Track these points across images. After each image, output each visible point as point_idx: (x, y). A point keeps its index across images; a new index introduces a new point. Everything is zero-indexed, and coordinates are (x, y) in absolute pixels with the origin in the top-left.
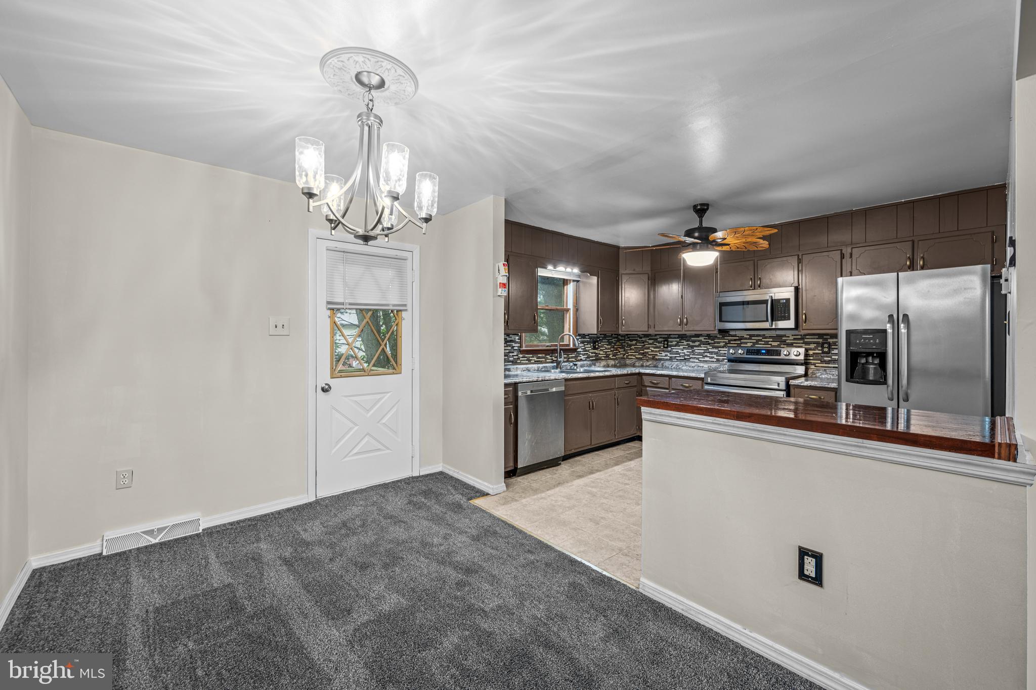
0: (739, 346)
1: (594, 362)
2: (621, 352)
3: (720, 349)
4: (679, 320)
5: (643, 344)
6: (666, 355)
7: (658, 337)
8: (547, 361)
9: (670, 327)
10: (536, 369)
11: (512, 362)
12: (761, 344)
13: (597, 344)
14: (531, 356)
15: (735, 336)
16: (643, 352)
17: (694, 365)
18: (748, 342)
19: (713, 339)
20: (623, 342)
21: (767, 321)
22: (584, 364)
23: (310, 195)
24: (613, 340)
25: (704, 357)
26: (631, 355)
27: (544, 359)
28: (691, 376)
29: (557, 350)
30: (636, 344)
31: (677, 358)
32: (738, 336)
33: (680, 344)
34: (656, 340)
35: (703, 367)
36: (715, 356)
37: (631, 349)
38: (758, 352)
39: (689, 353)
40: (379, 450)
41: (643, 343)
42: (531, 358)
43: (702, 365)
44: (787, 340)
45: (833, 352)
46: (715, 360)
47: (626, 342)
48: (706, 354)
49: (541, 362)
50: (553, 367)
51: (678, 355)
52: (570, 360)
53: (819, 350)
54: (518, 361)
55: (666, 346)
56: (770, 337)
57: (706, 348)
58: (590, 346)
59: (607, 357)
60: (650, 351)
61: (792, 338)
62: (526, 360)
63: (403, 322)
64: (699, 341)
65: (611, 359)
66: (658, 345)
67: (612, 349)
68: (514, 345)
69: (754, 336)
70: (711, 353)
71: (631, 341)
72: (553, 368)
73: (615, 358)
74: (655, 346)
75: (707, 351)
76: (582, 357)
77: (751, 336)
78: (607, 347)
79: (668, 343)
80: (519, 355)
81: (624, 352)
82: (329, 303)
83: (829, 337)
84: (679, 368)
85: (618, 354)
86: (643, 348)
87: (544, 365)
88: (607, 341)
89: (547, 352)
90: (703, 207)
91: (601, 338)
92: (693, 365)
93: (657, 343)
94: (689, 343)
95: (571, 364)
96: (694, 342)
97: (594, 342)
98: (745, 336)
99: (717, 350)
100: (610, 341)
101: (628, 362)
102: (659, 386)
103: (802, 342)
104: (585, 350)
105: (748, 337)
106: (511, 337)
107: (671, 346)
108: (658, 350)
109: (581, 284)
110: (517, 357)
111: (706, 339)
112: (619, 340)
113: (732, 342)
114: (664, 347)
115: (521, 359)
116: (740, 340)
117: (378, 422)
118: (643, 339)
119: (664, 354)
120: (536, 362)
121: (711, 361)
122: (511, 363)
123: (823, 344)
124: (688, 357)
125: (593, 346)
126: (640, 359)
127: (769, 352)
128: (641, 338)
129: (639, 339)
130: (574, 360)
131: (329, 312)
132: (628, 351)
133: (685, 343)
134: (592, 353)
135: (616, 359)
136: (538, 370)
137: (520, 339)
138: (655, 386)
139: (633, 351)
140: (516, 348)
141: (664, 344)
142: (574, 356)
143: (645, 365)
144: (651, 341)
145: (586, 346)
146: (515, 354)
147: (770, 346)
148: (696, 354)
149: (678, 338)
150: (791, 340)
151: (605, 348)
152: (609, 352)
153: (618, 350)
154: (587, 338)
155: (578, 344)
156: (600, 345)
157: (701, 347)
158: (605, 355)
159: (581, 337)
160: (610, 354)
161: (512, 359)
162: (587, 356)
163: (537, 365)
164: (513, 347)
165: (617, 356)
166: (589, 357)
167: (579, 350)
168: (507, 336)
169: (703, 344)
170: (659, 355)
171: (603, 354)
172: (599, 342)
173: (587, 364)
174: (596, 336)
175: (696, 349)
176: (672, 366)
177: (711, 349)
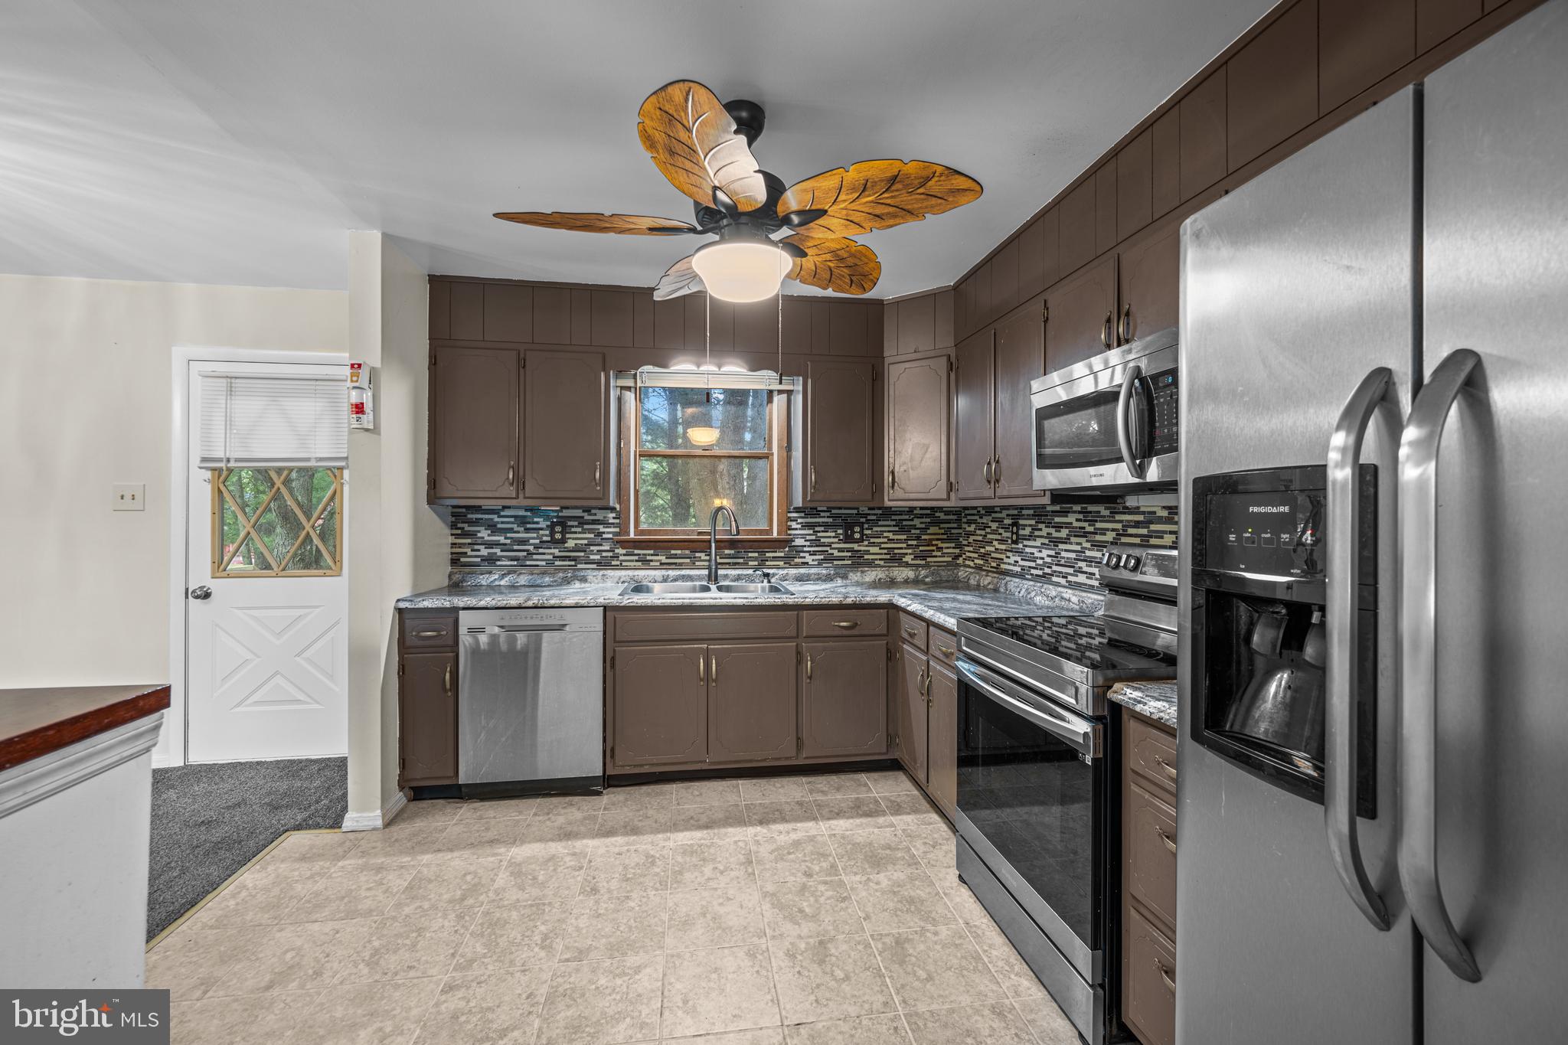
1: (842, 571)
2: (944, 551)
4: (986, 468)
5: (984, 533)
6: (1016, 563)
7: (1003, 514)
8: (697, 563)
9: (979, 487)
10: (661, 579)
11: (598, 563)
13: (857, 529)
14: (652, 552)
15: (1136, 511)
16: (984, 551)
17: (1054, 593)
20: (955, 525)
22: (809, 575)
24: (917, 522)
25: (1076, 572)
26: (968, 559)
27: (688, 560)
30: (974, 533)
31: (1031, 571)
32: (1143, 513)
33: (1036, 533)
34: (1000, 522)
35: (1069, 600)
36: (1096, 571)
37: (969, 544)
39: (1050, 560)
40: (298, 701)
41: (984, 528)
42: (648, 558)
43: (1067, 594)
47: (962, 526)
48: (1079, 564)
49: (679, 566)
50: (702, 576)
51: (1033, 564)
52: (767, 563)
54: (613, 563)
55: (1015, 538)
58: (833, 534)
59: (895, 559)
60: (994, 549)
62: (636, 561)
63: (345, 487)
64: (1067, 526)
65: (907, 565)
66: (1004, 534)
67: (910, 543)
68: (602, 530)
70: (1089, 561)
71: (969, 523)
73: (923, 562)
74: (1000, 537)
75: (1080, 555)
76: (809, 559)
78: (891, 536)
79: (1018, 530)
80: (617, 551)
81: (955, 551)
82: (204, 460)
85: (934, 554)
86: (985, 541)
87: (682, 572)
88: (894, 523)
89: (698, 545)
91: (874, 517)
93: (1002, 532)
94: (1050, 531)
96: (1058, 527)
97: (848, 527)
99: (1100, 554)
100: (905, 523)
101: (962, 573)
102: (915, 641)
104: (816, 543)
106: (595, 514)
107: (1023, 538)
108: (1004, 547)
110: (611, 554)
112: (937, 523)
114: (1013, 542)
115: (621, 558)
117: (298, 655)
118: (984, 520)
119: (1012, 559)
120: (662, 566)
122: (594, 566)
124: (1050, 571)
125: (846, 534)
126: (981, 568)
128: (981, 516)
129: (978, 520)
131: (208, 474)
132: (965, 548)
133: (1045, 531)
134: (840, 550)
135: (927, 566)
137: (620, 517)
138: (911, 639)
139: (971, 549)
140: (610, 536)
141: (1013, 533)
142: (782, 554)
143: (981, 583)
144: (994, 526)
145: (819, 534)
146: (608, 548)
148: (1063, 562)
149: (1033, 516)
151: (886, 540)
152: (901, 548)
153: (933, 545)
154: (824, 517)
155: (796, 529)
156: (867, 532)
157: (1071, 543)
158: (888, 557)
159: (803, 515)
160: (906, 554)
161: (598, 557)
162: (822, 557)
163: (664, 572)
164: (600, 534)
165: (929, 559)
166: (829, 559)
167: (799, 542)
168: (584, 511)
169: (1075, 536)
170: (1006, 560)
171: (881, 554)
172: (866, 526)
173: (818, 574)
174: (855, 512)
175: (1063, 550)
176: (1019, 592)
177: (1089, 550)
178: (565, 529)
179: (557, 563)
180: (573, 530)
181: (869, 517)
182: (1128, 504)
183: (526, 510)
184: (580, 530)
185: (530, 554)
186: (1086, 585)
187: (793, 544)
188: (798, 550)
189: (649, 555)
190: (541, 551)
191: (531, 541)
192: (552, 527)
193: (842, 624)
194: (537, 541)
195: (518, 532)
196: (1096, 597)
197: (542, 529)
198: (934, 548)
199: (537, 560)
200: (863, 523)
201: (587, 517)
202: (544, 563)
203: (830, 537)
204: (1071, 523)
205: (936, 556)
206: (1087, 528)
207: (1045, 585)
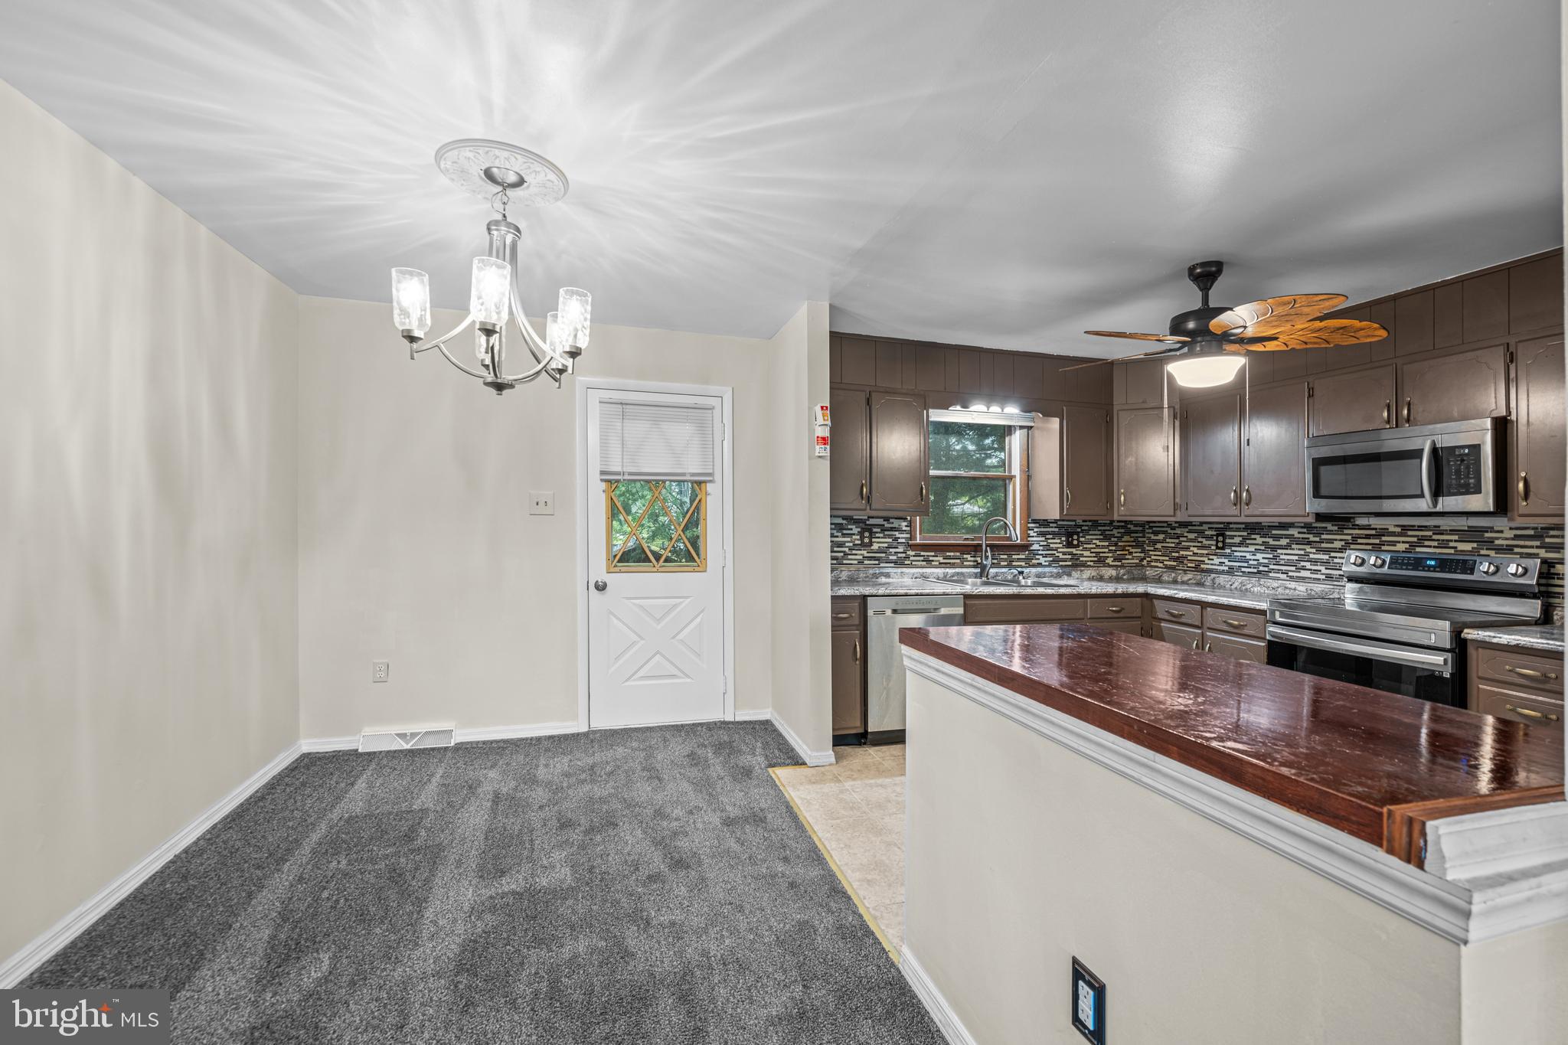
0: (1377, 549)
1: (1067, 570)
2: (1134, 555)
3: (1333, 554)
4: (1232, 494)
5: (1177, 541)
6: (1222, 563)
7: (1205, 527)
8: (965, 563)
9: (1219, 508)
10: (941, 576)
11: (896, 562)
12: (1430, 547)
13: (1075, 537)
14: (933, 554)
15: (1368, 527)
16: (1177, 554)
18: (1399, 542)
19: (1319, 534)
20: (1141, 535)
21: (1422, 496)
22: (1045, 573)
23: (412, 339)
24: (1115, 532)
25: (1299, 569)
26: (1157, 561)
27: (958, 561)
29: (980, 546)
30: (1164, 541)
31: (1243, 569)
32: (1376, 529)
33: (1248, 541)
34: (1201, 533)
35: (1295, 589)
36: (1323, 569)
37: (1156, 550)
38: (1418, 563)
39: (1266, 561)
40: (673, 676)
41: (1178, 538)
42: (931, 558)
43: (1293, 585)
44: (1498, 539)
46: (1324, 577)
47: (1147, 535)
48: (1302, 564)
49: (953, 566)
50: (976, 574)
51: (1246, 565)
52: (1014, 563)
54: (906, 562)
55: (1220, 545)
56: (1453, 532)
57: (1302, 552)
58: (1059, 541)
59: (1101, 561)
60: (1191, 553)
61: (1511, 534)
62: (922, 561)
63: (709, 498)
64: (1287, 536)
65: (1110, 566)
66: (1206, 542)
67: (1111, 548)
68: (898, 536)
69: (1412, 528)
70: (1315, 562)
71: (1156, 533)
72: (976, 576)
73: (1120, 564)
74: (1200, 544)
75: (1305, 557)
76: (1042, 560)
77: (1405, 529)
78: (1098, 543)
79: (1224, 539)
80: (908, 553)
81: (1142, 555)
85: (1127, 557)
86: (1178, 547)
87: (958, 570)
88: (1100, 533)
89: (964, 548)
90: (1208, 269)
91: (1086, 528)
92: (1275, 584)
93: (1204, 540)
94: (1267, 540)
95: (1015, 571)
96: (1277, 538)
97: (1069, 535)
98: (1392, 529)
99: (1327, 557)
100: (1107, 533)
101: (1149, 572)
102: (1183, 620)
104: (1047, 547)
105: (1399, 530)
106: (893, 523)
107: (1231, 545)
108: (1206, 552)
109: (1037, 433)
110: (904, 555)
111: (1304, 533)
112: (1129, 532)
113: (1360, 541)
114: (1218, 548)
115: (912, 558)
116: (1378, 536)
117: (674, 637)
118: (1178, 531)
119: (1217, 561)
120: (941, 565)
121: (1313, 579)
122: (892, 565)
124: (1266, 569)
125: (1067, 540)
126: (1172, 568)
127: (1444, 564)
128: (1173, 528)
129: (1170, 531)
130: (1023, 564)
131: (604, 485)
132: (1151, 553)
133: (1259, 540)
134: (1064, 553)
135: (1122, 566)
136: (945, 579)
137: (910, 525)
138: (1176, 619)
139: (1160, 553)
140: (903, 541)
141: (1217, 541)
142: (1023, 557)
143: (1179, 579)
144: (1192, 536)
145: (1049, 541)
146: (901, 550)
147: (1452, 551)
148: (1282, 562)
149: (1245, 529)
151: (1094, 546)
152: (1105, 553)
153: (1126, 550)
154: (1052, 527)
155: (1033, 537)
156: (1082, 539)
157: (1293, 549)
158: (1096, 559)
159: (1037, 525)
160: (1108, 557)
161: (895, 558)
162: (1051, 559)
163: (943, 570)
164: (896, 539)
165: (1123, 561)
166: (1056, 560)
167: (1035, 547)
168: (884, 521)
169: (1296, 544)
170: (1207, 561)
171: (1091, 557)
172: (1081, 535)
173: (1051, 572)
174: (1074, 523)
175: (1282, 554)
176: (1231, 585)
177: (1314, 553)
178: (872, 535)
179: (866, 562)
180: (877, 535)
181: (1083, 528)
182: (1357, 523)
183: (843, 519)
184: (881, 535)
185: (846, 554)
186: (1311, 578)
187: (1031, 548)
188: (1035, 553)
189: (931, 556)
190: (854, 552)
191: (847, 544)
192: (861, 534)
193: (1114, 609)
194: (851, 544)
195: (837, 537)
196: (1324, 586)
197: (854, 534)
198: (1127, 552)
199: (852, 559)
200: (1079, 532)
201: (887, 525)
202: (856, 562)
203: (1056, 543)
204: (1292, 535)
205: (1128, 559)
206: (1312, 538)
207: (1262, 580)
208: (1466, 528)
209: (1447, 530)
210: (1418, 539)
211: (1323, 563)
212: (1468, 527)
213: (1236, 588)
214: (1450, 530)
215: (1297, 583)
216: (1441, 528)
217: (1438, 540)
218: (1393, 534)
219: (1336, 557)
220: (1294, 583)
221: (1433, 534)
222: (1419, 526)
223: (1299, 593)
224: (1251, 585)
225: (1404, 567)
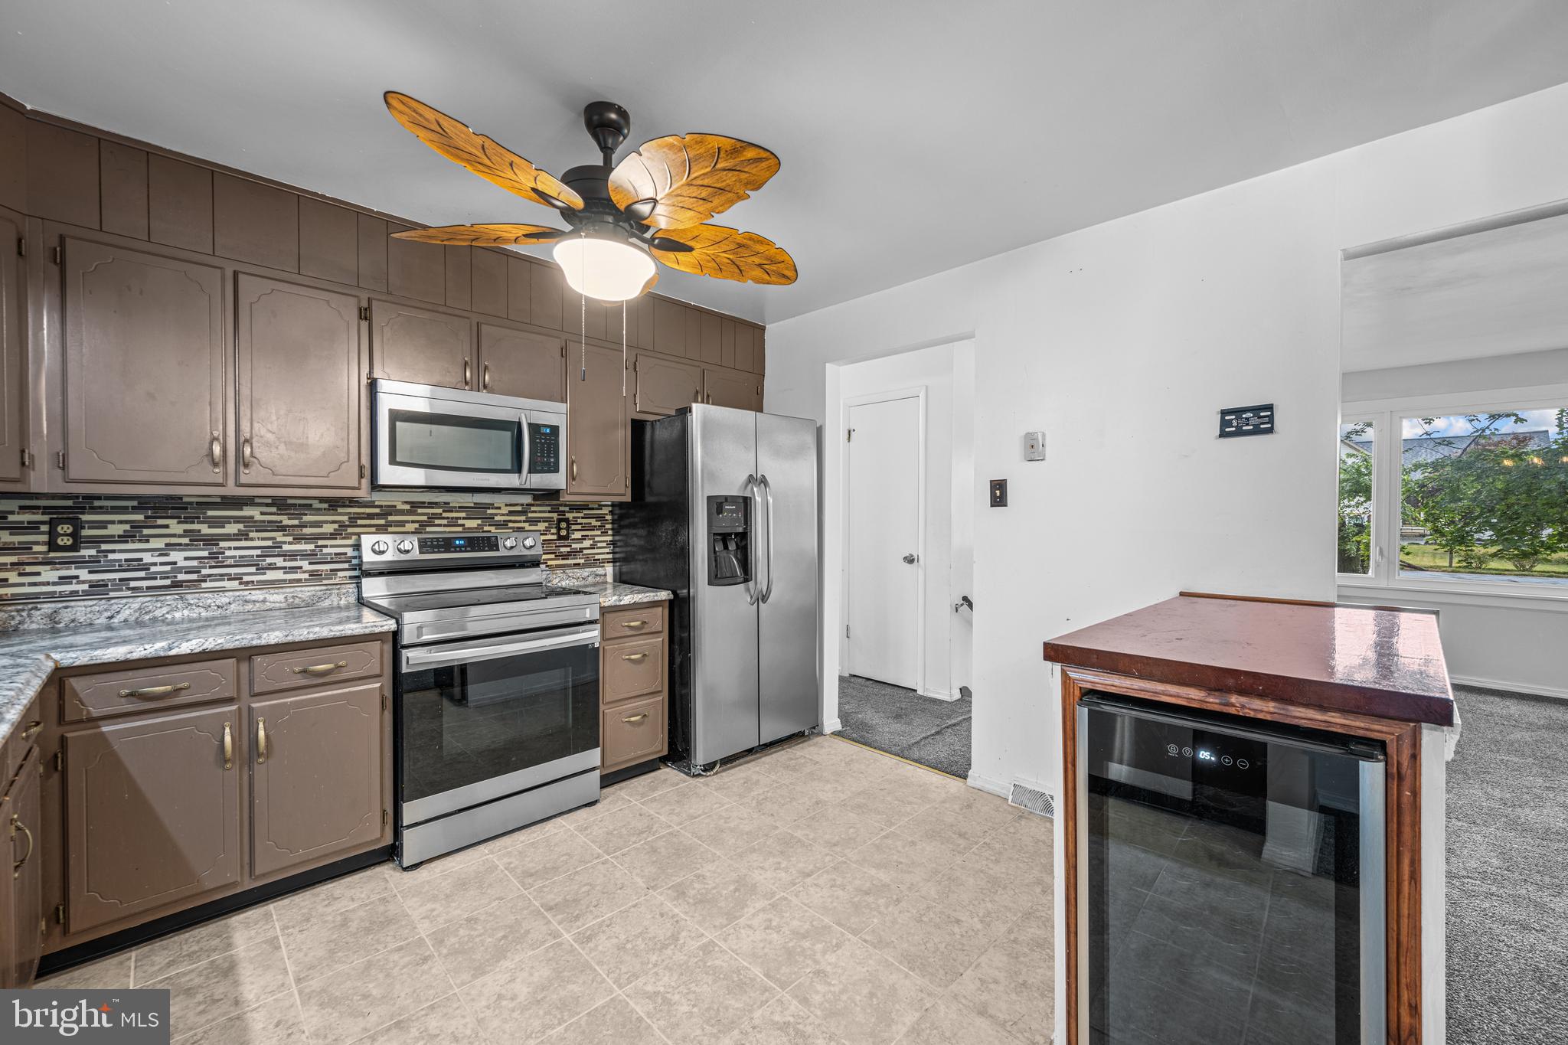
6: (67, 579)
12: (440, 525)
17: (225, 600)
18: (408, 522)
19: (299, 516)
25: (261, 570)
28: (349, 633)
31: (133, 584)
32: (380, 507)
33: (146, 532)
35: (264, 601)
36: (306, 565)
38: (448, 544)
39: (195, 563)
43: (258, 595)
44: (496, 515)
45: (573, 537)
48: (269, 560)
53: (553, 534)
55: (63, 542)
56: (462, 508)
61: (505, 510)
66: (10, 539)
69: (422, 504)
70: (292, 556)
75: (273, 550)
77: (415, 506)
79: (75, 529)
83: (567, 509)
84: (154, 620)
93: (7, 533)
94: (195, 526)
96: (221, 522)
98: (400, 507)
99: (312, 547)
102: (177, 700)
103: (523, 518)
105: (408, 507)
107: (95, 541)
113: (360, 522)
114: (53, 549)
116: (383, 515)
119: (51, 575)
121: (291, 581)
123: (560, 521)
124: (194, 577)
127: (470, 543)
133: (176, 527)
138: (151, 705)
141: (52, 536)
147: (460, 529)
148: (231, 562)
149: (138, 509)
150: (503, 515)
157: (252, 539)
169: (257, 531)
170: (16, 580)
175: (230, 548)
176: (111, 617)
177: (290, 543)
186: (285, 580)
196: (312, 588)
204: (252, 517)
206: (286, 521)
207: (189, 597)
208: (473, 505)
209: (456, 507)
210: (428, 518)
211: (304, 555)
212: (475, 504)
213: (126, 621)
214: (460, 507)
215: (265, 591)
216: (451, 505)
217: (448, 518)
218: (402, 512)
219: (326, 546)
220: (258, 592)
221: (444, 511)
222: (429, 503)
223: (273, 605)
224: (165, 610)
225: (436, 550)
